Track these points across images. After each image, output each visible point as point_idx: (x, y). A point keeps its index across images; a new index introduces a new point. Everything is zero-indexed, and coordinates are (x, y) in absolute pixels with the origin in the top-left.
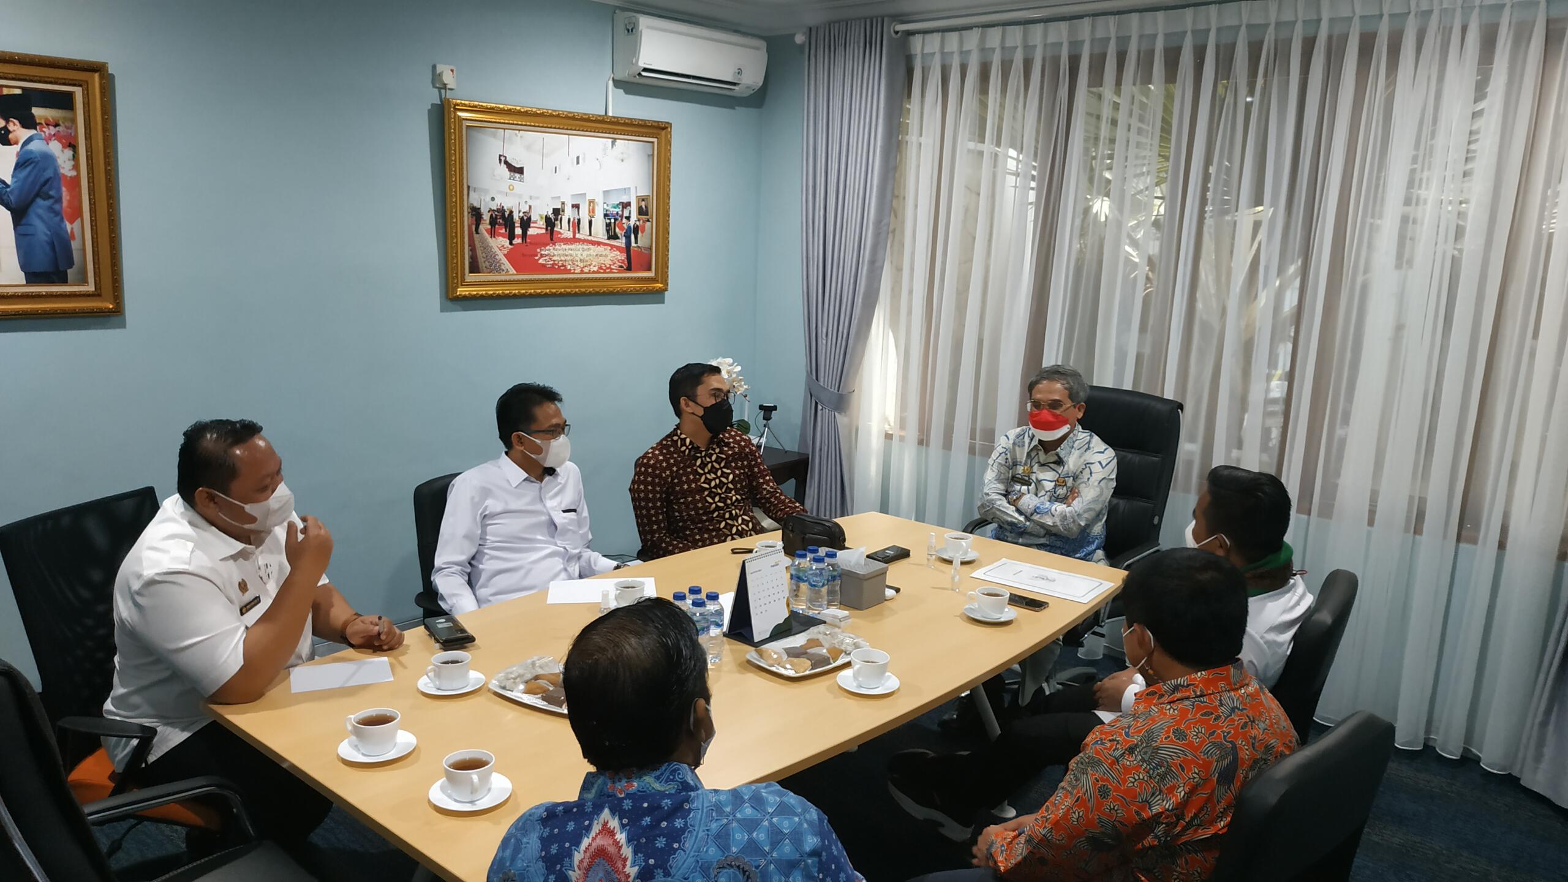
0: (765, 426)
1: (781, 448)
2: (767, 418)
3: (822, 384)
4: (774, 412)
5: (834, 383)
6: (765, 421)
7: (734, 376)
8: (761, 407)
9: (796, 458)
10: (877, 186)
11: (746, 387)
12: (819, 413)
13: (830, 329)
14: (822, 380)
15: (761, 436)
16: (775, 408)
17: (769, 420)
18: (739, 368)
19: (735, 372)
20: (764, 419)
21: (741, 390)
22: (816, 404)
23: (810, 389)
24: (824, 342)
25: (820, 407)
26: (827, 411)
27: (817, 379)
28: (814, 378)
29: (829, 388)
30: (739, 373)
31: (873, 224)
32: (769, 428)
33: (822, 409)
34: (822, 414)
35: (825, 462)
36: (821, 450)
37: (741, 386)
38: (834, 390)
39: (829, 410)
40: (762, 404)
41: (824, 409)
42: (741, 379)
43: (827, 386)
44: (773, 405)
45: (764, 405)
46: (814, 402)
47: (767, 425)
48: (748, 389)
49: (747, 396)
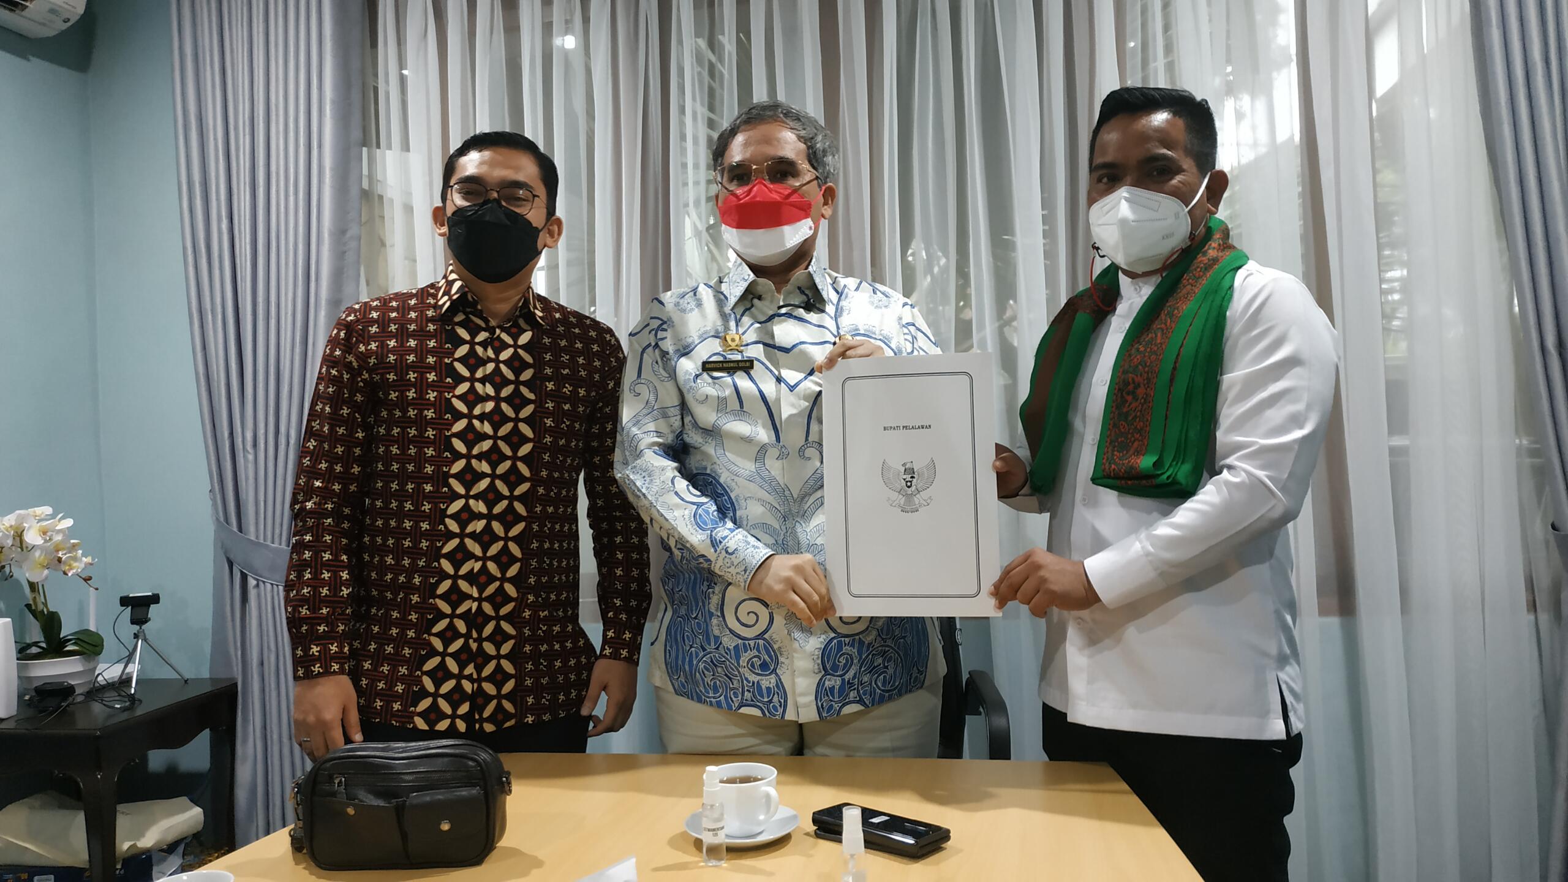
0: (136, 636)
1: (176, 676)
2: (139, 620)
3: (253, 538)
4: (153, 607)
5: (277, 531)
6: (136, 628)
7: (58, 538)
8: (125, 601)
9: (208, 688)
10: (332, 169)
11: (85, 560)
12: (252, 593)
13: (261, 432)
14: (252, 529)
15: (130, 658)
16: (155, 599)
17: (147, 622)
18: (69, 523)
19: (61, 531)
20: (133, 622)
21: (78, 567)
22: (244, 577)
23: (225, 553)
24: (251, 457)
25: (252, 582)
26: (269, 586)
27: (240, 529)
28: (235, 529)
29: (269, 543)
30: (70, 532)
31: (331, 234)
32: (145, 640)
33: (257, 586)
34: (259, 595)
35: (273, 686)
36: (262, 664)
37: (75, 559)
38: (280, 544)
39: (272, 584)
40: (125, 594)
41: (261, 584)
42: (74, 545)
43: (265, 540)
44: (150, 594)
45: (131, 595)
46: (239, 574)
47: (141, 635)
48: (91, 564)
49: (90, 578)
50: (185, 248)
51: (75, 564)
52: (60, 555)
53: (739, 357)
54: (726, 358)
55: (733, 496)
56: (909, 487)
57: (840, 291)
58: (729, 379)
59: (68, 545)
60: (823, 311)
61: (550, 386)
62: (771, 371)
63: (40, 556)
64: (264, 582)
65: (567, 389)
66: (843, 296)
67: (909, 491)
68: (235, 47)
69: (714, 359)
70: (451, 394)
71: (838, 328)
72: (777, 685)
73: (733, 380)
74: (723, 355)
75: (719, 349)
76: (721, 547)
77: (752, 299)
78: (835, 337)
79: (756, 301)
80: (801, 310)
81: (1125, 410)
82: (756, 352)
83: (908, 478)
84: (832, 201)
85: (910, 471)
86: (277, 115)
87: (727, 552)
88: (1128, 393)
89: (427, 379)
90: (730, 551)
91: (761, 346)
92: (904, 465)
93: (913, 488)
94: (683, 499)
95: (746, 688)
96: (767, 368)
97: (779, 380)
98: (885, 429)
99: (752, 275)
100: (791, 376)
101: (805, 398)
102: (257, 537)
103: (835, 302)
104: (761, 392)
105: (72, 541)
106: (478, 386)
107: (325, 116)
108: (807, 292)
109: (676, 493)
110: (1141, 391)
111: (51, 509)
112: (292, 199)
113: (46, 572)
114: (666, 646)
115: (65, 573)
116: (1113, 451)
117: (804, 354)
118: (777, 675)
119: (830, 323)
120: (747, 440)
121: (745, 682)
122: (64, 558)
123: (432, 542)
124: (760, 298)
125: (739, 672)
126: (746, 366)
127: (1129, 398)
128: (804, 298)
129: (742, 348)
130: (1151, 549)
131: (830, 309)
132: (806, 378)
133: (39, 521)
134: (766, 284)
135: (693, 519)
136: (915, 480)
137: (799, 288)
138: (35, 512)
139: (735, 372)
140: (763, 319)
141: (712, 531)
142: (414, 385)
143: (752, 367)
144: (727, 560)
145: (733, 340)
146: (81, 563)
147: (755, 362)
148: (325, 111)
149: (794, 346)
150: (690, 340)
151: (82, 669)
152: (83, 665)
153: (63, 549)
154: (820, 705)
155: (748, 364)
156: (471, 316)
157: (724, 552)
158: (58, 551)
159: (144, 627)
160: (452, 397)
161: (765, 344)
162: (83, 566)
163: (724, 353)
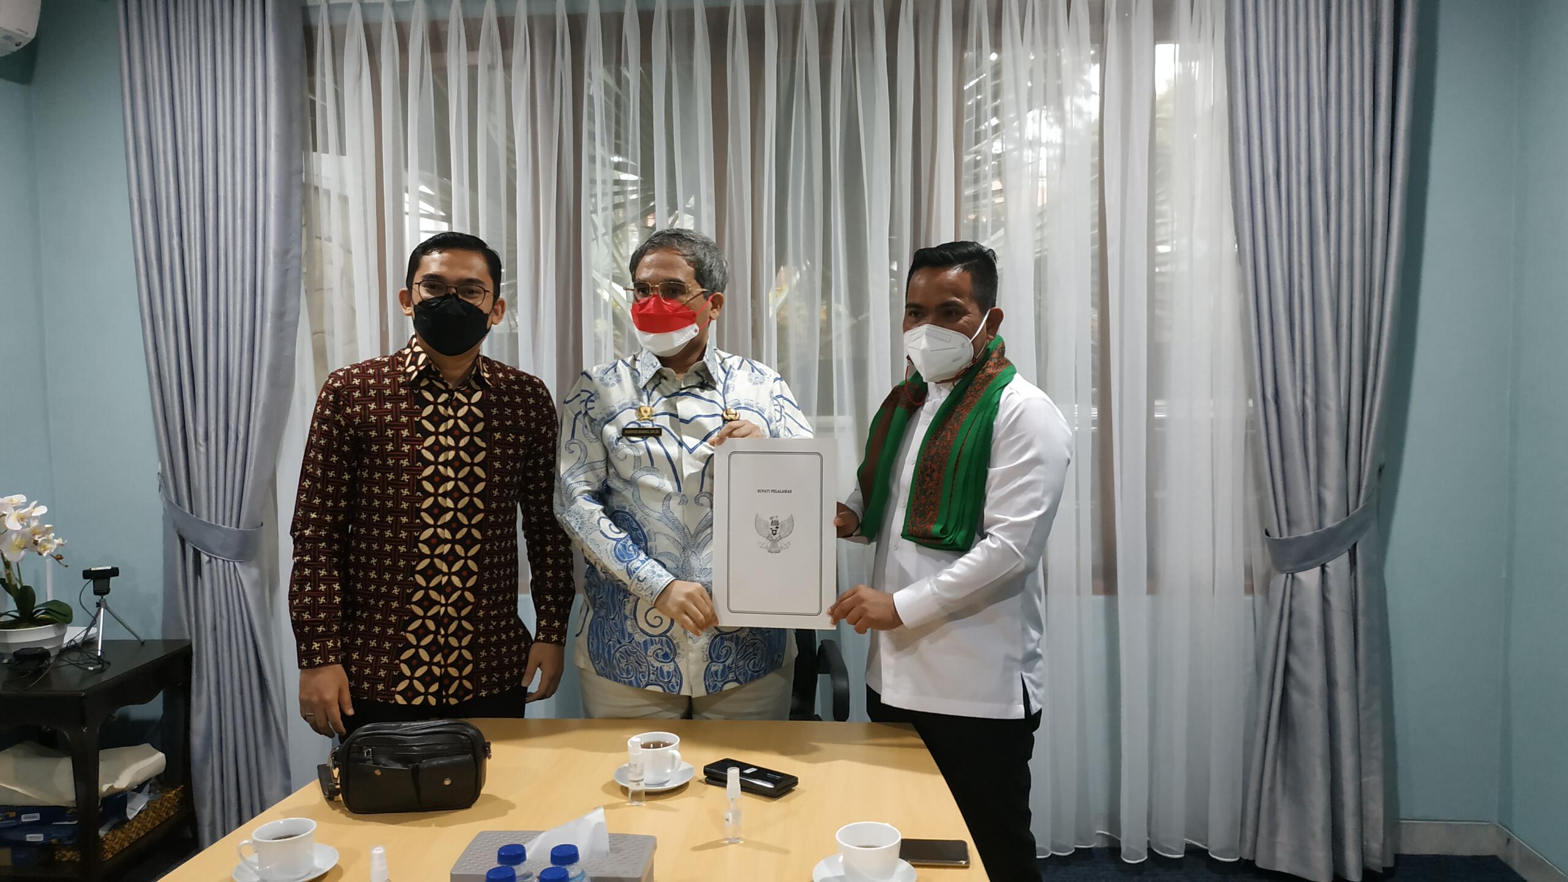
0: (99, 605)
1: (128, 637)
2: (102, 590)
3: (205, 519)
4: (112, 579)
5: (228, 514)
6: (98, 598)
7: (34, 524)
8: (87, 574)
9: (166, 651)
10: (276, 197)
11: (57, 541)
12: (205, 568)
13: (212, 427)
14: (204, 512)
15: (94, 622)
16: (115, 572)
17: (108, 593)
18: (42, 510)
19: (36, 517)
20: (96, 593)
21: (51, 548)
23: (177, 532)
24: (202, 449)
25: (205, 558)
26: (220, 562)
27: (192, 511)
28: (187, 511)
29: (220, 524)
30: (43, 519)
31: (276, 255)
32: (106, 608)
33: (210, 561)
34: (211, 569)
35: (226, 648)
36: (214, 628)
37: (48, 541)
38: (231, 526)
39: (224, 560)
40: (87, 568)
41: (213, 560)
42: (48, 528)
43: (216, 521)
44: (109, 568)
45: (93, 569)
46: (192, 551)
47: (102, 603)
48: (62, 545)
49: (61, 558)
50: (136, 261)
51: (49, 546)
52: (36, 539)
53: (650, 426)
54: (640, 426)
55: (645, 530)
56: (774, 534)
57: (727, 371)
58: (643, 443)
59: (44, 529)
60: (714, 388)
61: (498, 436)
62: (674, 437)
63: (16, 539)
64: (216, 559)
65: (511, 438)
66: (729, 377)
67: (774, 537)
68: (183, 79)
69: (631, 426)
70: (421, 446)
71: (725, 403)
72: (675, 670)
73: (646, 443)
74: (638, 424)
75: (635, 419)
76: (634, 576)
77: (660, 379)
78: (724, 410)
79: (663, 381)
80: (698, 389)
81: (925, 487)
82: (664, 421)
83: (774, 527)
84: (721, 307)
85: (775, 523)
86: (225, 144)
87: (639, 580)
88: (927, 475)
89: (402, 434)
90: (641, 579)
91: (668, 417)
92: (771, 518)
93: (777, 536)
94: (606, 536)
95: (651, 672)
96: (672, 434)
97: (681, 444)
98: (759, 491)
99: (659, 365)
100: (690, 441)
101: (700, 459)
102: (209, 519)
103: (723, 381)
104: (667, 453)
105: (47, 526)
106: (442, 438)
107: (270, 149)
108: (701, 374)
109: (602, 532)
110: (935, 475)
111: (25, 497)
112: (239, 222)
113: (23, 553)
114: (589, 639)
115: (40, 554)
116: (916, 517)
117: (700, 425)
118: (675, 662)
119: (719, 399)
120: (657, 490)
121: (651, 667)
122: (40, 540)
123: (408, 561)
124: (665, 378)
125: (647, 660)
126: (656, 433)
127: (928, 478)
128: (700, 379)
129: (652, 418)
130: (936, 590)
131: (720, 387)
132: (701, 443)
133: (16, 508)
134: (669, 371)
135: (613, 552)
136: (778, 530)
137: (696, 372)
138: (12, 500)
139: (647, 438)
140: (669, 394)
141: (628, 564)
142: (392, 440)
143: (660, 434)
144: (638, 585)
145: (646, 411)
146: (54, 543)
147: (663, 430)
148: (270, 145)
149: (692, 419)
150: (612, 409)
151: (54, 636)
152: (55, 633)
153: (39, 534)
154: (707, 683)
155: (657, 432)
156: (433, 381)
157: (636, 579)
158: (34, 535)
159: (104, 597)
160: (422, 448)
161: (671, 415)
162: (55, 547)
163: (639, 422)
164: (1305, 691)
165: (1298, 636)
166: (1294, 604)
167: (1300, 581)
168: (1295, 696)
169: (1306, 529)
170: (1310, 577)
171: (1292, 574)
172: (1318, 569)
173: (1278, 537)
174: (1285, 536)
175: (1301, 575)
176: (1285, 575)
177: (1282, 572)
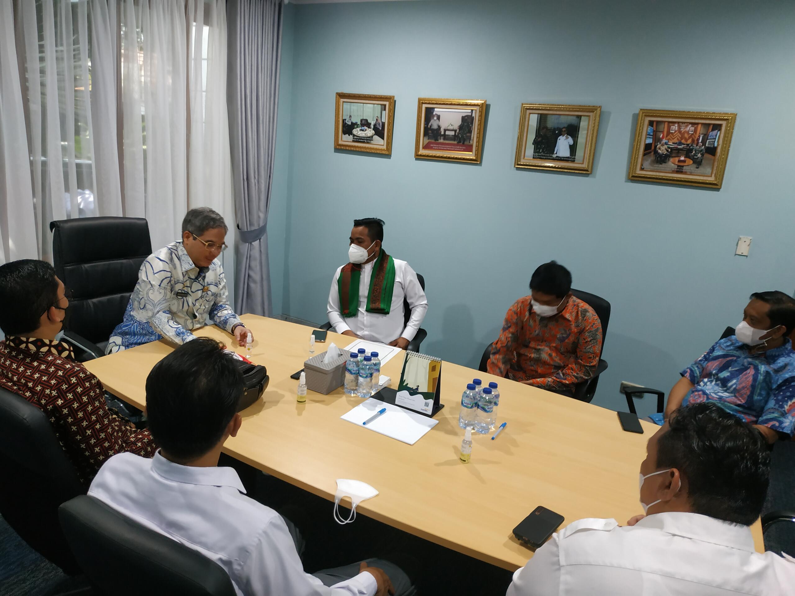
94: (171, 327)
109: (169, 325)
141: (182, 337)
164: (255, 282)
165: (253, 264)
166: (251, 253)
167: (253, 244)
168: (252, 285)
169: (256, 227)
170: (256, 243)
171: (251, 243)
172: (259, 240)
173: (246, 230)
174: (249, 230)
175: (253, 243)
176: (248, 244)
177: (247, 243)
